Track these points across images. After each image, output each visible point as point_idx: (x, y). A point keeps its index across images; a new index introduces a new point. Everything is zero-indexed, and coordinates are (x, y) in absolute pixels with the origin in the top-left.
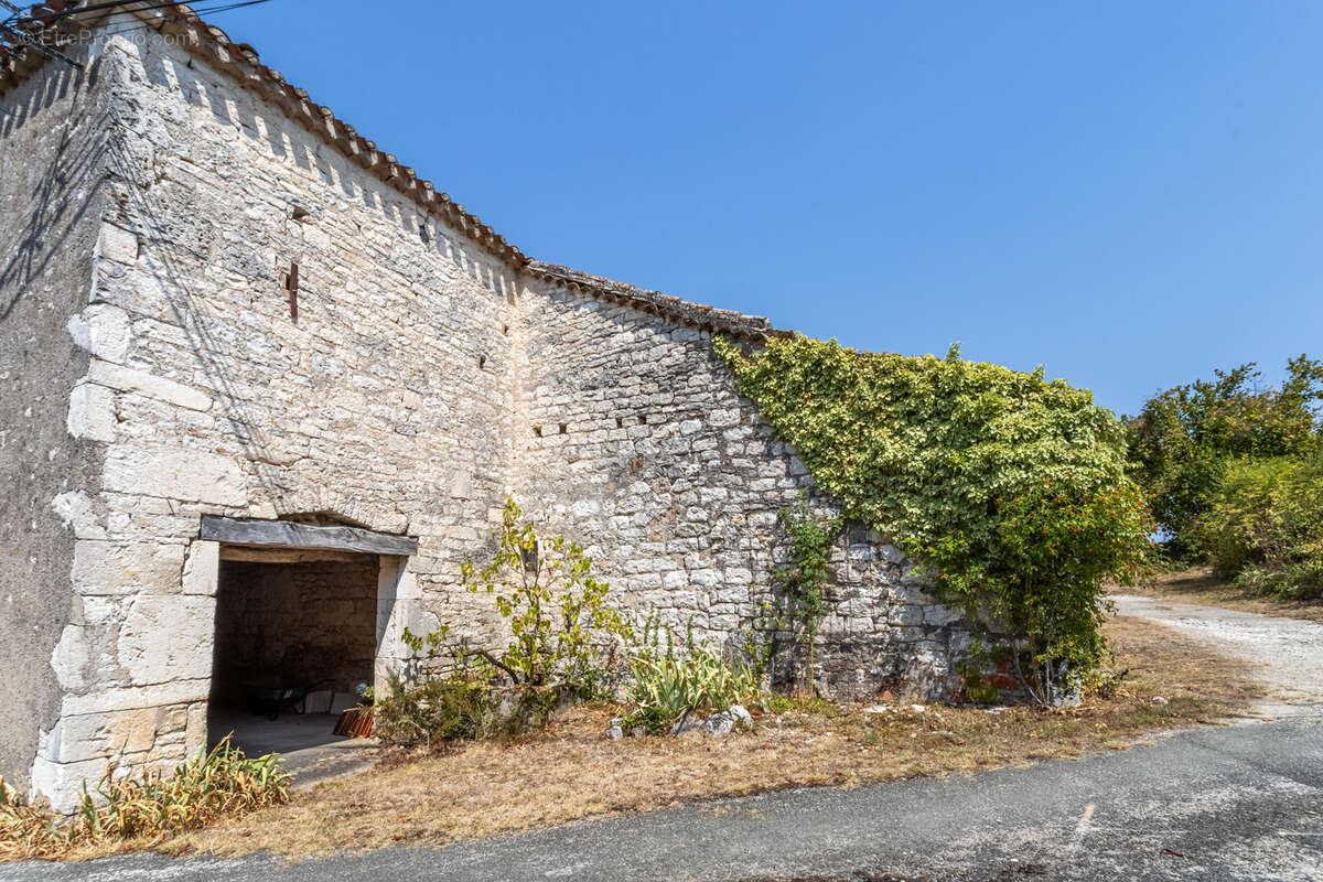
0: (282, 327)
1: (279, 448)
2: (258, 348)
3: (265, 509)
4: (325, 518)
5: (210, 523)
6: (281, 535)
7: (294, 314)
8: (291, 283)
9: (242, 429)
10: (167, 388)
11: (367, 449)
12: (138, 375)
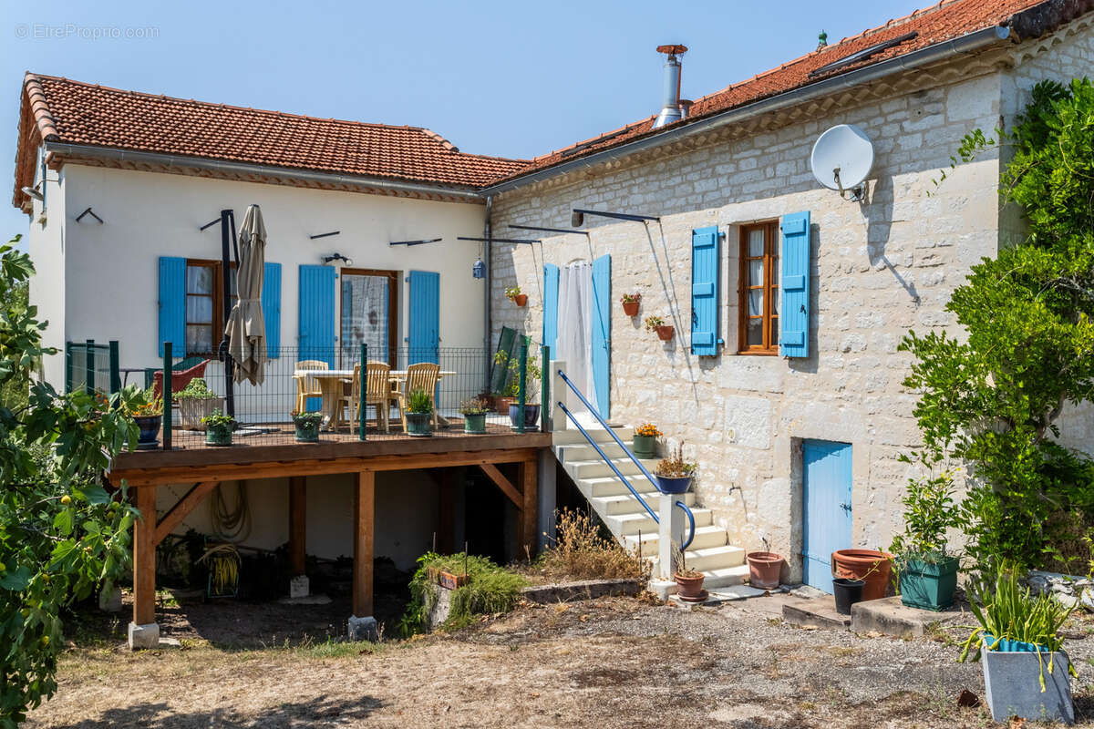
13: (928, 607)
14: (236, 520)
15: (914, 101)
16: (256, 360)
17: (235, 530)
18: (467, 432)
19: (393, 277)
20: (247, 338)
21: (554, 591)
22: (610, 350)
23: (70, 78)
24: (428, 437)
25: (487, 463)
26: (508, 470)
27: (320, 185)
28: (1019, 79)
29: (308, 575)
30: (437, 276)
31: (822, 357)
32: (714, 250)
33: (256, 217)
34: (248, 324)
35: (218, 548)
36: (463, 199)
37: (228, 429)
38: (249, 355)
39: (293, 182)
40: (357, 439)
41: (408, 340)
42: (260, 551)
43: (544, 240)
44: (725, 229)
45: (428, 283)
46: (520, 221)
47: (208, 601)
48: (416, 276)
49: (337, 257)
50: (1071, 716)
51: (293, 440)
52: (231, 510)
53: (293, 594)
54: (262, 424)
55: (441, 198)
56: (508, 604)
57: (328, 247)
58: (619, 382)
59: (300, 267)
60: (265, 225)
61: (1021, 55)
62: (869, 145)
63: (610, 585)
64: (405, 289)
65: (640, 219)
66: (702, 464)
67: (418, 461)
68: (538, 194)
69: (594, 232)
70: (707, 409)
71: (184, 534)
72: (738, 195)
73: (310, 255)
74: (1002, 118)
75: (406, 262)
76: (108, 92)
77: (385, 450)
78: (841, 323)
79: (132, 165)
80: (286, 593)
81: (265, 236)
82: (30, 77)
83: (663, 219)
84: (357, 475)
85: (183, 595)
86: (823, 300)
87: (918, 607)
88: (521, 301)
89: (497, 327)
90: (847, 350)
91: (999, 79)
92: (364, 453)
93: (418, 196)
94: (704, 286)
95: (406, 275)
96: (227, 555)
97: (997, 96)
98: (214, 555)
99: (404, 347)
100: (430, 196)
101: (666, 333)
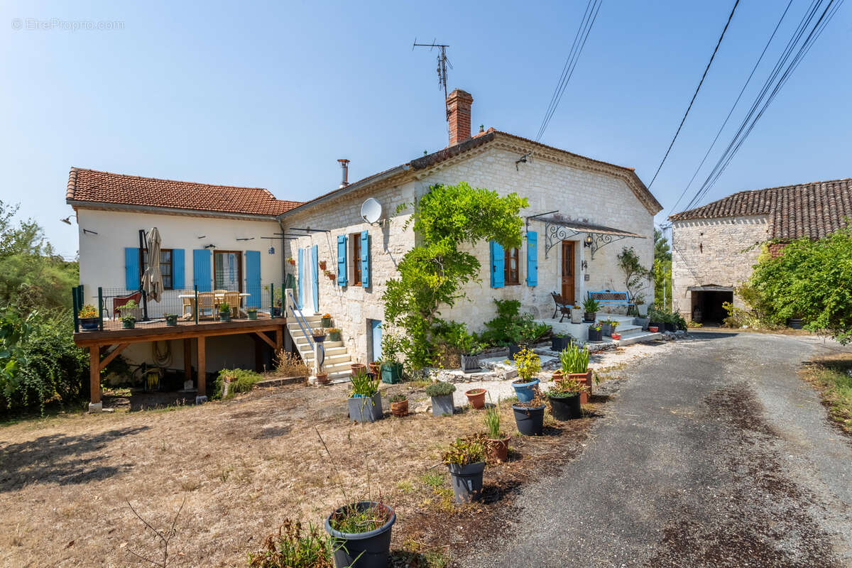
0: (701, 255)
1: (700, 275)
2: (696, 260)
3: (699, 285)
4: (711, 285)
5: (689, 288)
6: (702, 289)
7: (702, 252)
8: (701, 247)
9: (694, 273)
10: (682, 270)
11: (720, 271)
12: (678, 269)
13: (389, 383)
14: (166, 358)
15: (394, 190)
16: (156, 292)
17: (165, 362)
18: (248, 320)
19: (239, 254)
20: (151, 283)
21: (270, 382)
22: (318, 283)
23: (93, 169)
24: (229, 322)
25: (259, 332)
26: (269, 334)
27: (202, 216)
28: (423, 184)
29: (192, 379)
30: (259, 253)
31: (374, 287)
32: (344, 244)
33: (156, 231)
34: (152, 277)
35: (151, 370)
36: (270, 220)
37: (132, 322)
38: (153, 290)
39: (189, 215)
40: (194, 323)
41: (246, 280)
42: (177, 370)
43: (299, 238)
44: (347, 236)
45: (255, 256)
46: (294, 227)
47: (144, 393)
48: (248, 253)
49: (211, 246)
50: (373, 419)
51: (165, 325)
52: (163, 353)
53: (185, 388)
54: (157, 318)
55: (260, 220)
56: (249, 388)
57: (206, 242)
58: (321, 296)
59: (194, 251)
60: (161, 236)
61: (420, 175)
62: (380, 206)
63: (294, 379)
64: (244, 258)
65: (325, 231)
66: (344, 329)
67: (226, 331)
68: (297, 219)
69: (313, 235)
70: (345, 307)
71: (140, 364)
72: (351, 223)
73: (199, 245)
74: (415, 198)
75: (244, 247)
76: (111, 175)
77: (207, 328)
78: (378, 274)
79: (110, 209)
80: (183, 387)
81: (160, 240)
82: (73, 170)
83: (332, 231)
84: (197, 339)
85: (134, 390)
86: (374, 266)
87: (386, 383)
88: (293, 263)
89: (286, 274)
90: (380, 285)
91: (414, 183)
92: (198, 330)
93: (249, 219)
94: (341, 259)
95: (244, 253)
96: (155, 373)
97: (413, 190)
98: (148, 373)
99: (245, 283)
100: (255, 220)
101: (332, 277)
